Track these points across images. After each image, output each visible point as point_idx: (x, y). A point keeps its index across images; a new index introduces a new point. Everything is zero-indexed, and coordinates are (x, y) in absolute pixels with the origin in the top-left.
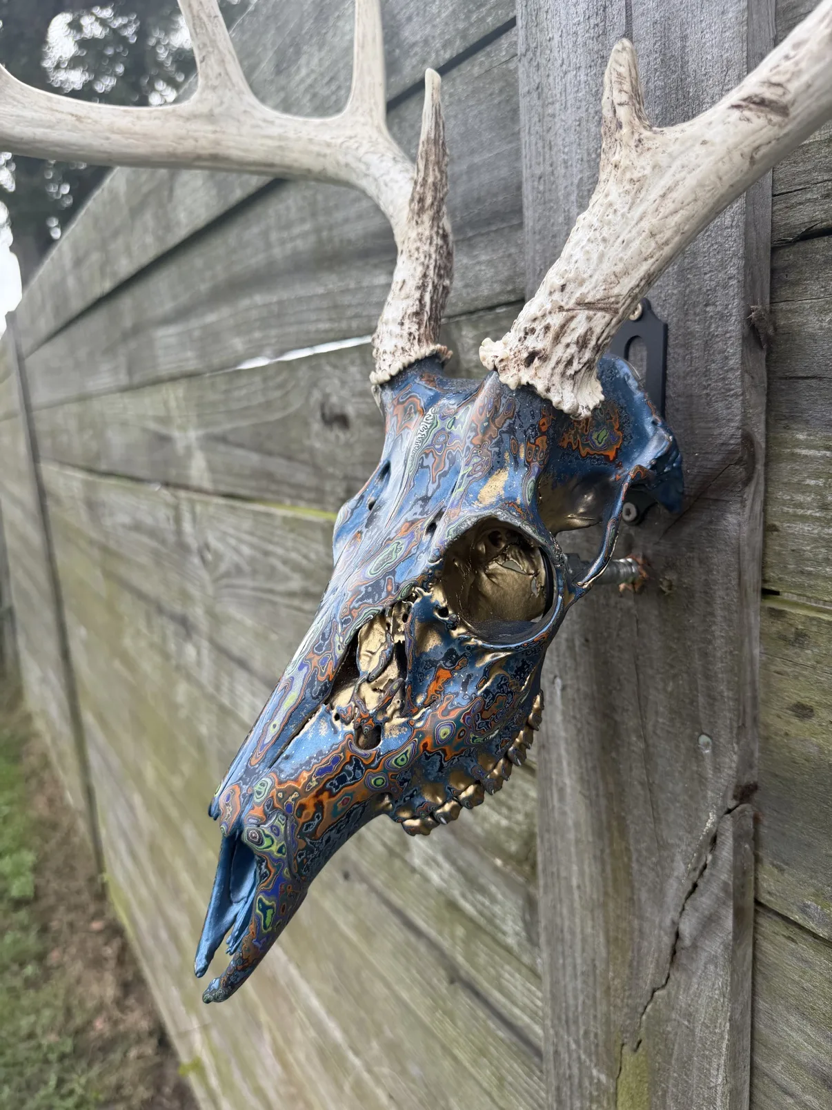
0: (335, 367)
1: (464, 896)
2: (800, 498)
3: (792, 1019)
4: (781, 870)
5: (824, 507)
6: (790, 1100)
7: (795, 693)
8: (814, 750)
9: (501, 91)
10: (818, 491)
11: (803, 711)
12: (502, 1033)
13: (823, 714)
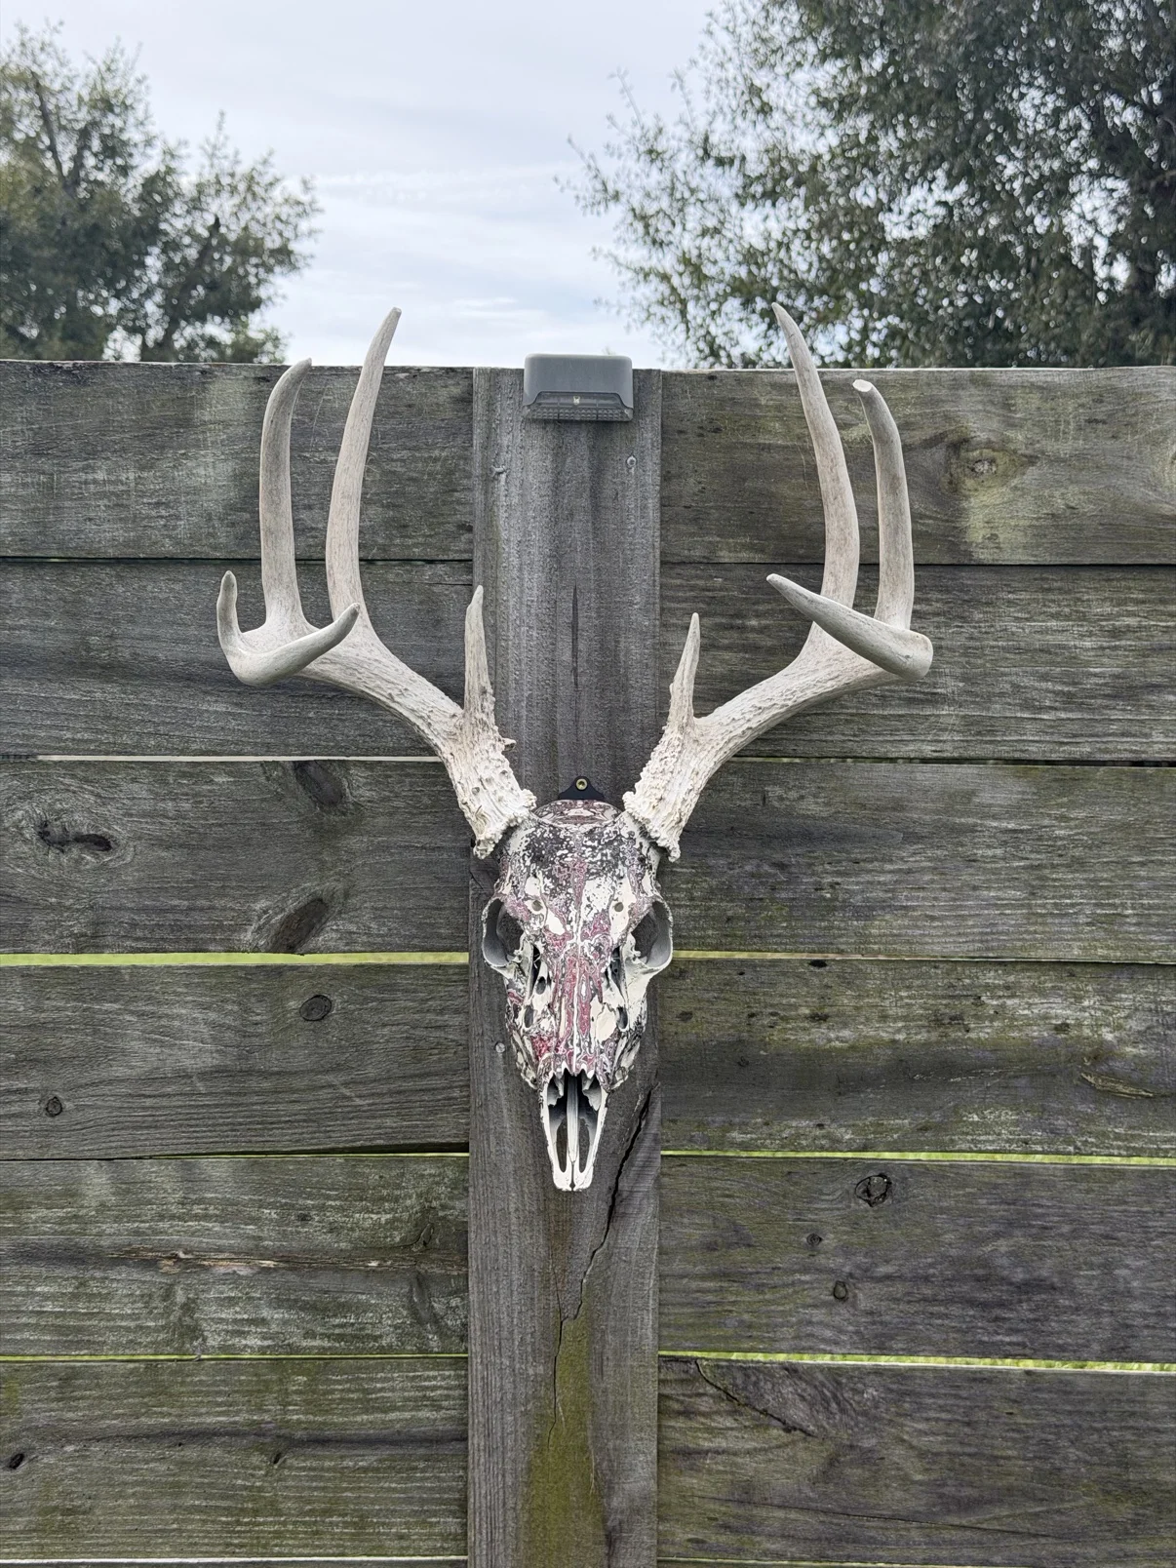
0: (87, 781)
1: (309, 1334)
2: (676, 895)
3: (686, 1221)
4: (674, 1121)
5: (692, 899)
6: (685, 1281)
7: (681, 1007)
8: (693, 1038)
9: (421, 603)
10: (687, 890)
11: (686, 1016)
12: (368, 1459)
13: (698, 1014)
